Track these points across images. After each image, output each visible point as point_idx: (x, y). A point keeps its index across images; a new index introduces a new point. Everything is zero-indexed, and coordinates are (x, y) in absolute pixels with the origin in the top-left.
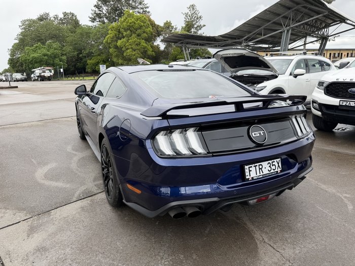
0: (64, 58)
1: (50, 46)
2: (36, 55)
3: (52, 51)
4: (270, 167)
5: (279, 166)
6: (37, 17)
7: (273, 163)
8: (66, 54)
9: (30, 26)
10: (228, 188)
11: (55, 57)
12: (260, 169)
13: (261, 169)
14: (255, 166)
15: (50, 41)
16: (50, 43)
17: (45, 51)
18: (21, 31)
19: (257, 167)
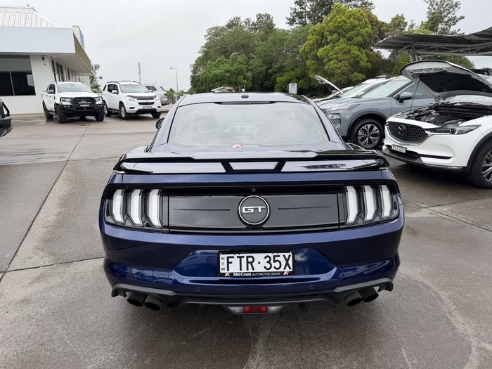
0: (250, 74)
1: (234, 60)
2: (217, 71)
3: (236, 65)
4: (269, 262)
5: (287, 264)
6: (226, 23)
7: (276, 259)
8: (252, 70)
9: (216, 34)
10: (190, 281)
11: (239, 74)
12: (248, 262)
13: (251, 263)
14: (240, 258)
15: (235, 53)
16: (235, 55)
17: (227, 66)
18: (205, 42)
19: (244, 260)
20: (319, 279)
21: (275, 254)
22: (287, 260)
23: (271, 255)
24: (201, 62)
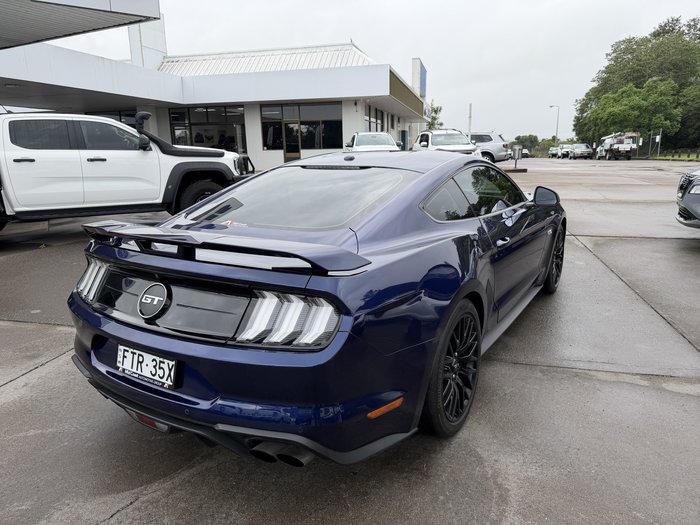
0: (678, 111)
1: (651, 89)
2: (617, 109)
3: (651, 99)
4: (155, 367)
5: (169, 375)
6: (653, 30)
7: (162, 365)
8: (685, 104)
9: (627, 51)
10: (107, 372)
11: (655, 112)
12: (139, 362)
13: (141, 363)
14: (134, 353)
15: (655, 78)
16: (655, 82)
17: (636, 100)
18: (607, 63)
19: (136, 357)
20: (198, 404)
21: (161, 359)
22: (170, 370)
23: (158, 359)
24: (594, 95)
